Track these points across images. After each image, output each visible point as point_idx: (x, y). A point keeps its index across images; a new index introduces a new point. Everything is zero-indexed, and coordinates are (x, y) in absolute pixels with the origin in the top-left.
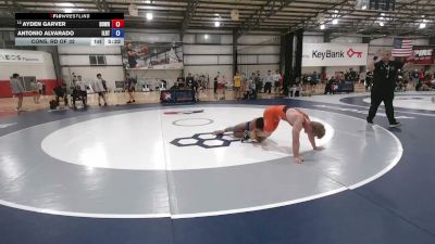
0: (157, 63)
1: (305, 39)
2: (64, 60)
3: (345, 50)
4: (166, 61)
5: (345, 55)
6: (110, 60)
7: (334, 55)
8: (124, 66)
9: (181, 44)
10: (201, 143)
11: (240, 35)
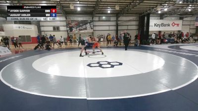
0: (82, 30)
1: (151, 18)
2: (42, 29)
3: (171, 23)
4: (86, 29)
5: (171, 25)
6: (62, 28)
7: (165, 25)
8: (67, 31)
9: (93, 21)
10: (100, 66)
11: (119, 17)
